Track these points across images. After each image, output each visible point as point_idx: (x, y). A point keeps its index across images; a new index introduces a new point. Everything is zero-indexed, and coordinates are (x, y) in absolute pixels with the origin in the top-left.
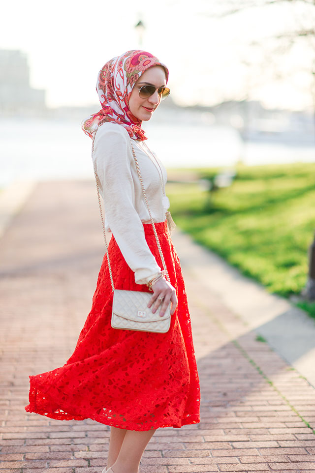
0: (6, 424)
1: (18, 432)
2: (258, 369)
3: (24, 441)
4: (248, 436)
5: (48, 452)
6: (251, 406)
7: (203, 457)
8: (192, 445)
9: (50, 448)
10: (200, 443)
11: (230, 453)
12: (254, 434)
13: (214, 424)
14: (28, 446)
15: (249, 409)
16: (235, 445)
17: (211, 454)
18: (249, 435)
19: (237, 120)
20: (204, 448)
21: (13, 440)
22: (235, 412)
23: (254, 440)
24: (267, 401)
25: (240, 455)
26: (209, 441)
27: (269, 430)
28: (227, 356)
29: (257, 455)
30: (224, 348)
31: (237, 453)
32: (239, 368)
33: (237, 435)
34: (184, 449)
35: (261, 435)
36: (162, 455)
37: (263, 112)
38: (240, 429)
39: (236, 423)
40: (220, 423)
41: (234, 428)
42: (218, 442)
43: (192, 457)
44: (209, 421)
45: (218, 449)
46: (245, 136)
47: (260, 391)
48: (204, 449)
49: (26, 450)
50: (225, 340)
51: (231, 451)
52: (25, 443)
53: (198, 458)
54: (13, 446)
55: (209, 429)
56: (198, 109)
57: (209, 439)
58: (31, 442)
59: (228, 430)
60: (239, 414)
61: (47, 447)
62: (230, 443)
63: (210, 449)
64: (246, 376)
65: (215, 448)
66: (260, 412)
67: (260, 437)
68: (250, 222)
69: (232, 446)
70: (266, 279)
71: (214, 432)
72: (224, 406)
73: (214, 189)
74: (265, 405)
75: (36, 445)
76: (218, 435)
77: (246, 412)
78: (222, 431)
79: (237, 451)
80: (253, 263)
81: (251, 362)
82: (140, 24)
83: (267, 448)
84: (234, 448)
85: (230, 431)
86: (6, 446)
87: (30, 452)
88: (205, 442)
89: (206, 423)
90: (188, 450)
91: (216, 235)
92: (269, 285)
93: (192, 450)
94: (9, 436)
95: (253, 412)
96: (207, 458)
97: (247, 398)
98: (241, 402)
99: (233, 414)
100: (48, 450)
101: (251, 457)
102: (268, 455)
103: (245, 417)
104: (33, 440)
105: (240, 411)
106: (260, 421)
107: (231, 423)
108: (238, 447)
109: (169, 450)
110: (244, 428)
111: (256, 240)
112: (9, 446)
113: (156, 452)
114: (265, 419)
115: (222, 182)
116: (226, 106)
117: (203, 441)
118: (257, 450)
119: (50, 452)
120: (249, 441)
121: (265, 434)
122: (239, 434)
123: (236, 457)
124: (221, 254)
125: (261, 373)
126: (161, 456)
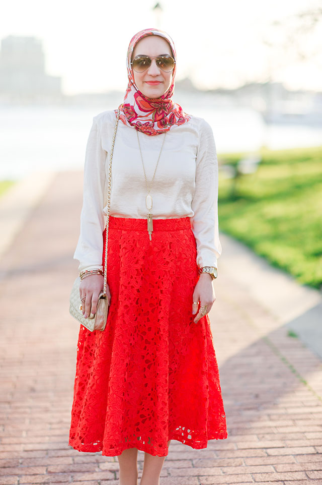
0: (27, 434)
1: (40, 443)
2: (291, 367)
3: (45, 452)
4: (283, 442)
5: (71, 464)
6: (286, 408)
7: (236, 466)
8: (224, 453)
9: (73, 460)
10: (232, 451)
11: (265, 461)
12: (289, 440)
13: (246, 429)
14: (50, 457)
15: (282, 411)
16: (270, 451)
17: (245, 462)
18: (284, 440)
19: (258, 102)
20: (236, 456)
21: (35, 452)
22: (269, 415)
23: (289, 446)
24: (302, 402)
25: (276, 463)
26: (242, 447)
27: (306, 434)
28: (257, 354)
29: (293, 463)
30: (254, 345)
31: (272, 460)
32: (270, 367)
33: (271, 440)
34: (215, 457)
35: (297, 440)
36: (193, 465)
37: (287, 94)
38: (274, 433)
39: (270, 427)
40: (253, 428)
41: (268, 434)
42: (251, 449)
43: (223, 467)
44: (241, 425)
45: (252, 457)
46: (268, 119)
47: (293, 392)
48: (237, 458)
49: (49, 463)
50: (255, 336)
51: (264, 458)
52: (47, 454)
53: (231, 468)
54: (35, 458)
55: (241, 435)
56: (221, 92)
57: (241, 445)
58: (53, 454)
59: (261, 436)
60: (273, 417)
61: (71, 459)
62: (265, 450)
63: (242, 457)
64: (278, 375)
65: (249, 456)
66: (295, 414)
67: (296, 443)
68: (276, 209)
69: (267, 453)
70: (296, 269)
71: (248, 437)
72: (257, 409)
73: (238, 175)
74: (298, 407)
75: (58, 457)
76: (251, 441)
77: (280, 415)
78: (255, 437)
79: (272, 458)
80: (281, 253)
81: (283, 359)
82: (157, 6)
83: (303, 455)
84: (269, 456)
85: (263, 437)
86: (27, 458)
87: (53, 465)
88: (239, 449)
89: (238, 429)
90: (220, 459)
91: (242, 224)
92: (299, 275)
93: (224, 458)
94: (30, 447)
95: (287, 415)
96: (240, 467)
97: (280, 400)
98: (274, 404)
99: (266, 418)
100: (71, 462)
101: (287, 465)
102: (305, 463)
103: (279, 420)
104: (56, 451)
105: (273, 414)
106: (295, 425)
107: (264, 427)
108: (273, 454)
109: (200, 459)
110: (279, 433)
111: (283, 228)
112: (30, 458)
113: (186, 462)
114: (301, 423)
115: (246, 168)
116: (249, 88)
117: (235, 448)
118: (292, 457)
119: (74, 463)
120: (283, 447)
121: (300, 439)
122: (274, 440)
123: (271, 466)
124: (247, 244)
125: (294, 371)
126: (191, 466)
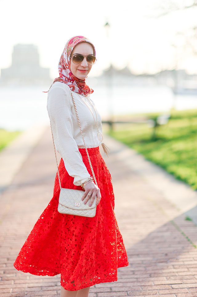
0: (30, 278)
1: (37, 283)
2: (187, 238)
3: (40, 288)
4: (181, 280)
5: (56, 295)
6: (183, 261)
7: (153, 295)
8: (146, 287)
9: (57, 292)
10: (151, 286)
11: (170, 292)
12: (185, 279)
13: (160, 273)
14: (43, 291)
15: (182, 263)
16: (173, 286)
17: (158, 292)
18: (182, 280)
19: (170, 81)
20: (154, 289)
21: (34, 288)
22: (173, 266)
23: (185, 283)
24: (193, 258)
25: (177, 292)
26: (157, 284)
27: (195, 276)
28: (167, 231)
29: (187, 293)
30: (165, 225)
31: (175, 291)
32: (175, 238)
33: (174, 280)
34: (141, 290)
35: (190, 279)
36: (128, 294)
37: (187, 76)
38: (176, 276)
39: (174, 272)
40: (164, 273)
41: (172, 276)
42: (162, 285)
43: (146, 295)
44: (156, 271)
45: (163, 289)
46: (176, 92)
47: (188, 252)
48: (154, 290)
49: (43, 294)
50: (166, 220)
51: (170, 290)
52: (42, 289)
53: (150, 295)
54: (34, 291)
55: (156, 277)
56: (146, 76)
57: (156, 283)
58: (45, 289)
59: (168, 277)
60: (176, 267)
61: (56, 291)
62: (170, 285)
63: (157, 290)
64: (179, 243)
65: (161, 289)
66: (189, 265)
67: (189, 281)
68: (180, 146)
69: (171, 287)
70: (191, 181)
71: (160, 278)
72: (166, 262)
73: (157, 125)
74: (191, 261)
75: (48, 290)
76: (162, 280)
77: (180, 266)
78: (165, 278)
79: (175, 290)
80: (182, 171)
81: (183, 233)
82: (107, 24)
83: (193, 288)
84: (173, 288)
85: (170, 278)
86: (30, 291)
87: (45, 295)
88: (155, 285)
89: (155, 273)
90: (144, 290)
91: (159, 154)
92: (193, 184)
93: (146, 290)
94: (31, 285)
95: (184, 265)
96: (155, 295)
97: (180, 257)
98: (177, 259)
99: (172, 267)
100: (56, 293)
101: (183, 294)
102: (194, 293)
103: (179, 268)
104: (47, 287)
105: (176, 265)
106: (189, 271)
107: (171, 272)
108: (175, 288)
109: (132, 291)
110: (179, 276)
111: (184, 157)
112: (32, 292)
113: (124, 292)
114: (192, 269)
115: (162, 121)
116: (164, 73)
117: (153, 284)
118: (187, 289)
119: (57, 294)
120: (182, 284)
121: (192, 279)
122: (176, 280)
123: (174, 294)
124: (162, 167)
125: (189, 240)
126: (127, 295)
